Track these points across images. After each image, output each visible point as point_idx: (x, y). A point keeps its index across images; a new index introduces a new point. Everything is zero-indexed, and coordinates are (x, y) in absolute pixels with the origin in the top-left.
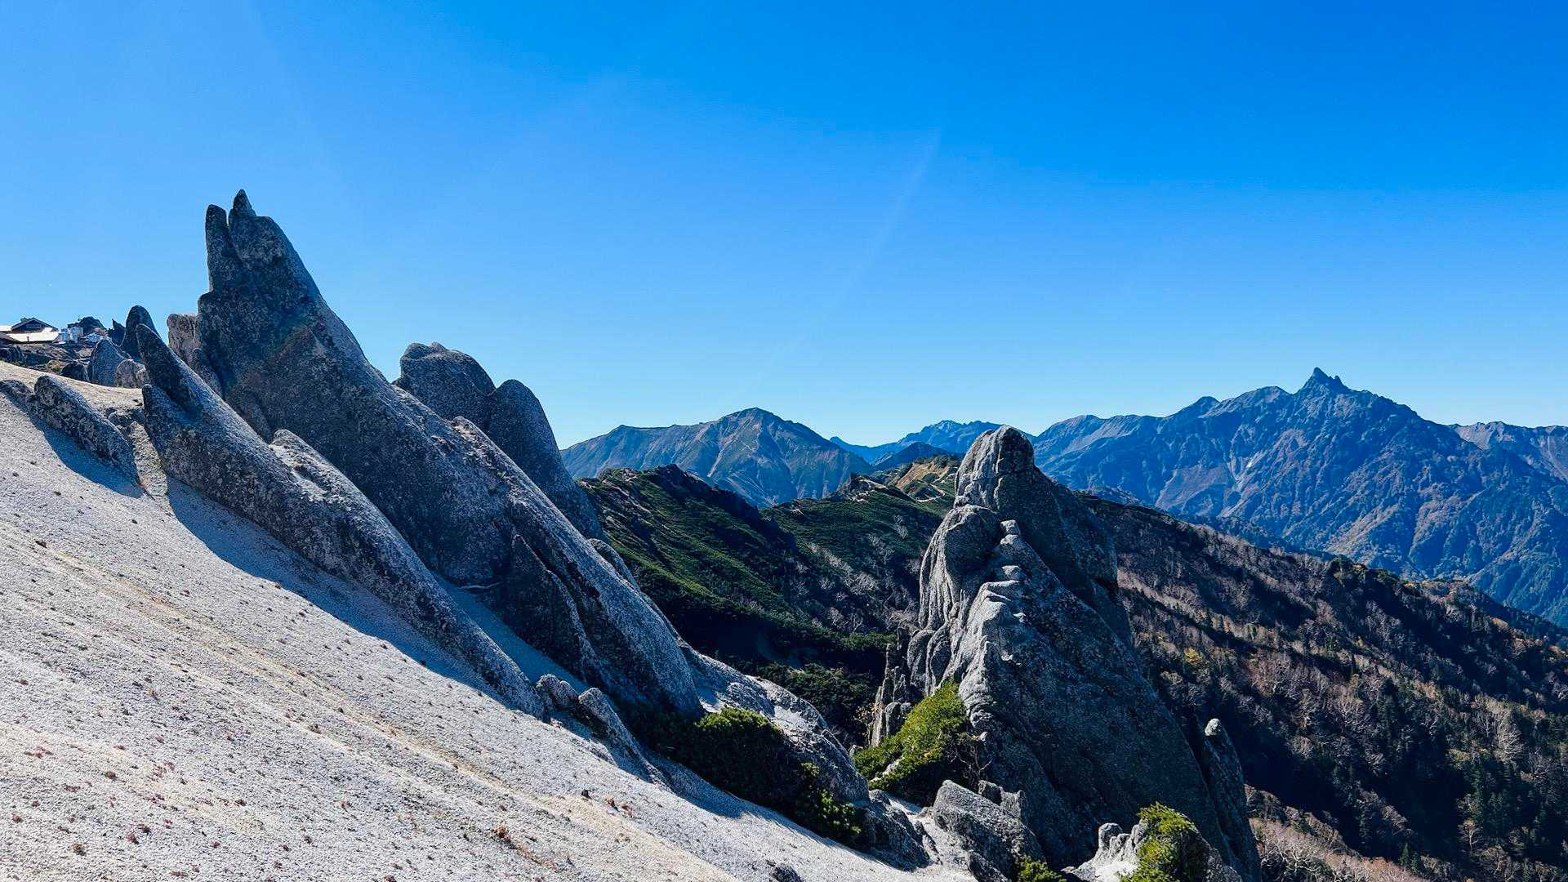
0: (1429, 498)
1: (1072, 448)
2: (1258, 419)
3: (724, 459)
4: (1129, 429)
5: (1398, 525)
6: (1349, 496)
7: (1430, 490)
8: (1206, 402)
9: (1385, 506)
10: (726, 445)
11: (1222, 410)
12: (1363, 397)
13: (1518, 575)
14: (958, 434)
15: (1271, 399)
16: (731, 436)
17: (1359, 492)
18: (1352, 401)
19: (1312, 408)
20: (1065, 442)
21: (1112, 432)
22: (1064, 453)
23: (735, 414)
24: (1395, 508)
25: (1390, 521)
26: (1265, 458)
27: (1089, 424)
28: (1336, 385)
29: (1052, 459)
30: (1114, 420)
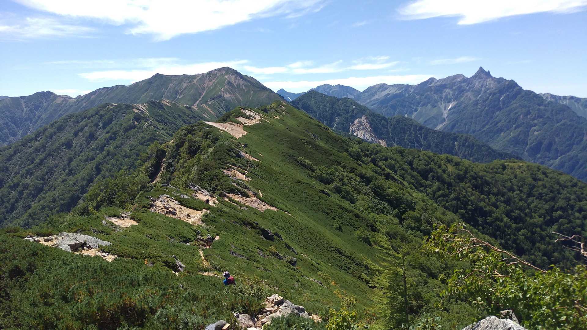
0: (535, 125)
1: (376, 97)
2: (454, 88)
3: (207, 94)
4: (399, 90)
5: (522, 137)
6: (497, 123)
7: (536, 121)
8: (432, 80)
9: (516, 128)
10: (209, 86)
11: (439, 84)
12: (501, 80)
13: (578, 163)
14: (330, 90)
15: (459, 80)
16: (213, 81)
17: (503, 121)
18: (495, 82)
19: (477, 84)
20: (373, 94)
21: (393, 91)
22: (373, 99)
23: (216, 70)
24: (520, 129)
25: (518, 135)
26: (457, 104)
27: (383, 87)
28: (488, 74)
29: (368, 101)
30: (394, 86)
